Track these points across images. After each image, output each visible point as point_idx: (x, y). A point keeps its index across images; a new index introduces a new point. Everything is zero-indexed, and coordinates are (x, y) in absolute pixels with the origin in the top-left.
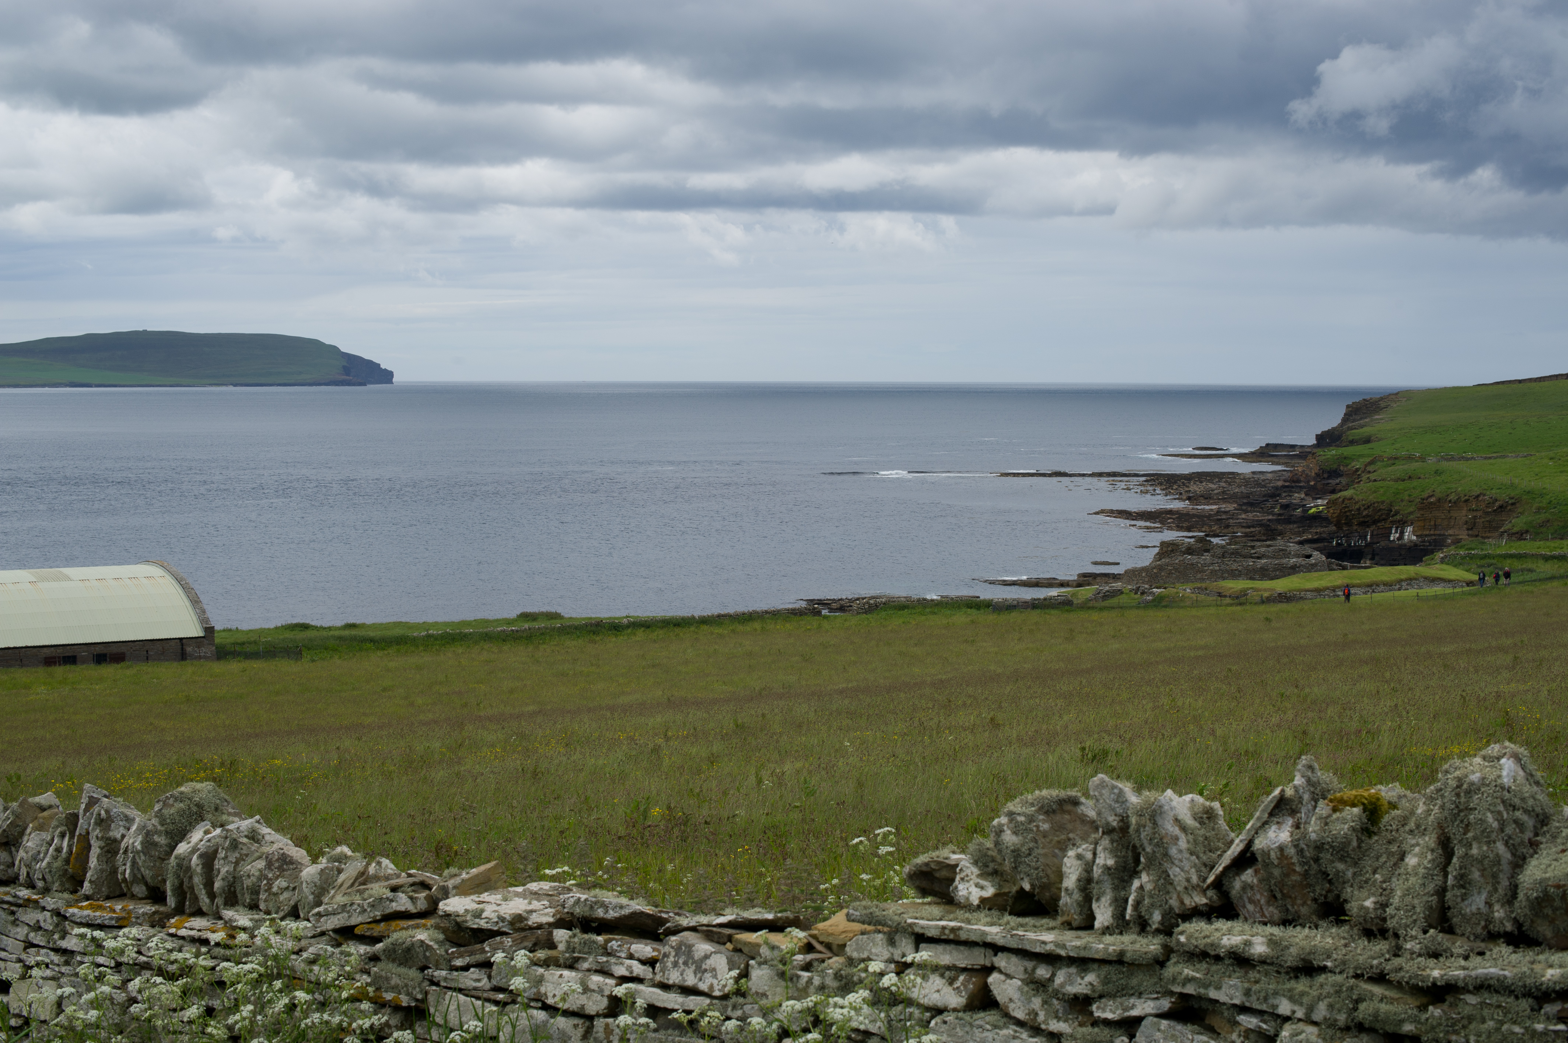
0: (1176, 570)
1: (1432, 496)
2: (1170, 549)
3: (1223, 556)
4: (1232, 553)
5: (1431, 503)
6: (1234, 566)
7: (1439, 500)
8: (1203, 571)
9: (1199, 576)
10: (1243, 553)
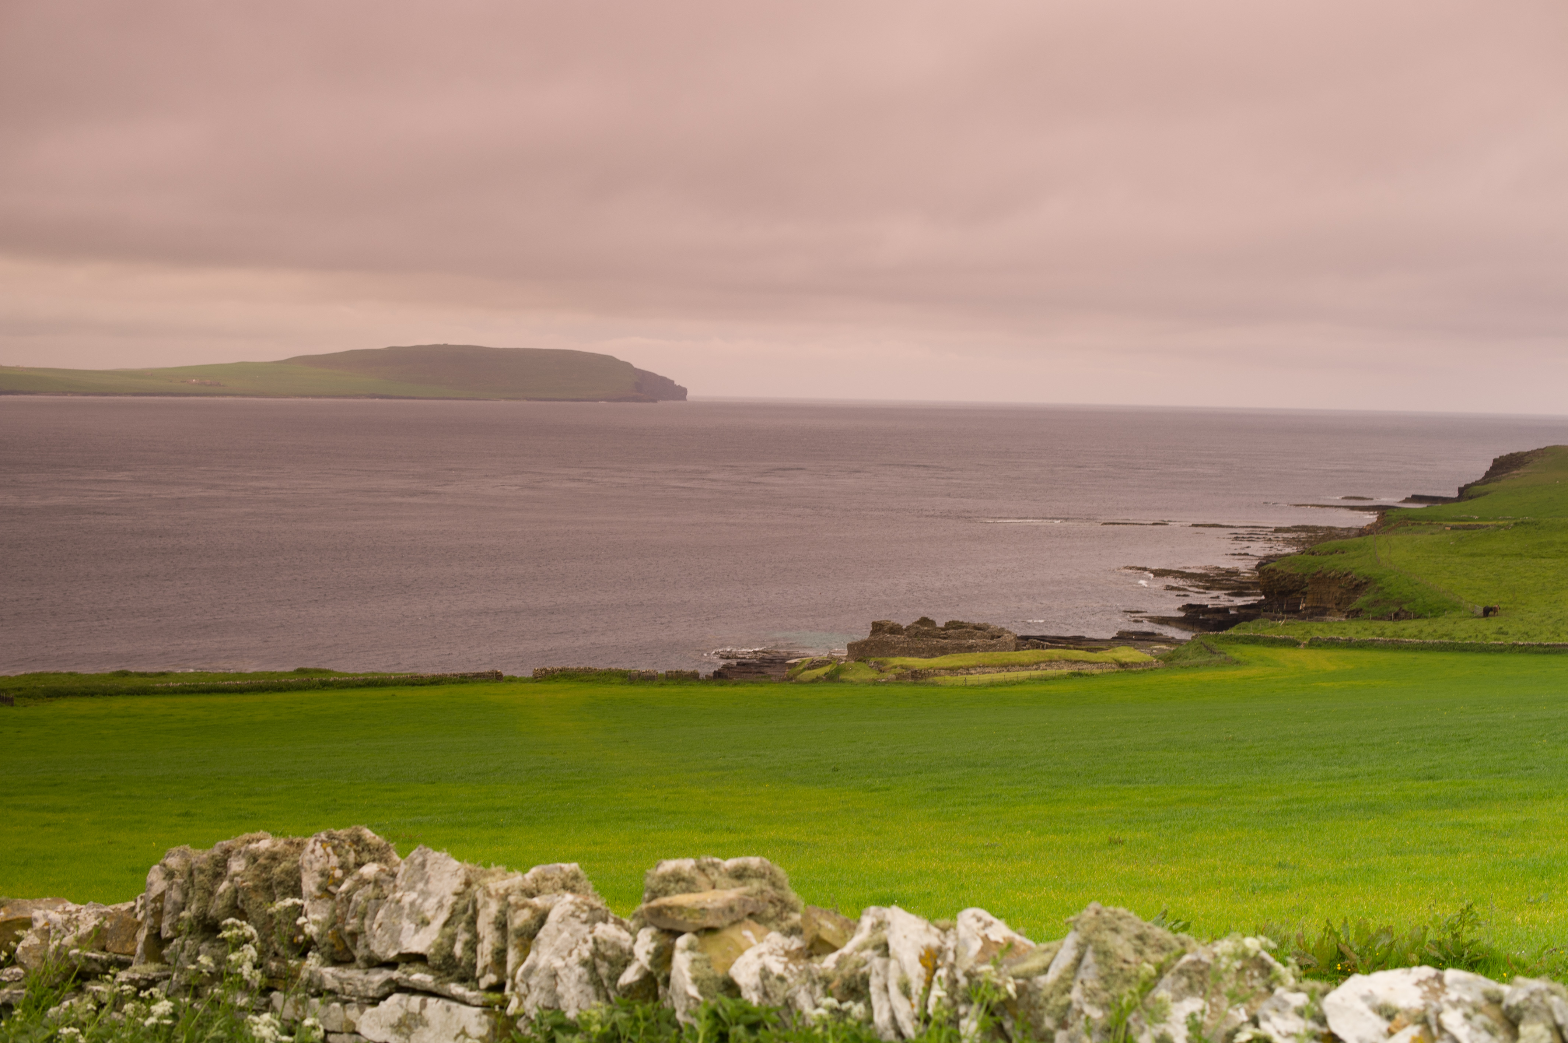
0: (876, 645)
1: (1321, 572)
2: (878, 628)
3: (916, 635)
4: (923, 634)
5: (1319, 578)
6: (921, 645)
7: (1324, 576)
8: (894, 648)
9: (892, 652)
10: (933, 634)
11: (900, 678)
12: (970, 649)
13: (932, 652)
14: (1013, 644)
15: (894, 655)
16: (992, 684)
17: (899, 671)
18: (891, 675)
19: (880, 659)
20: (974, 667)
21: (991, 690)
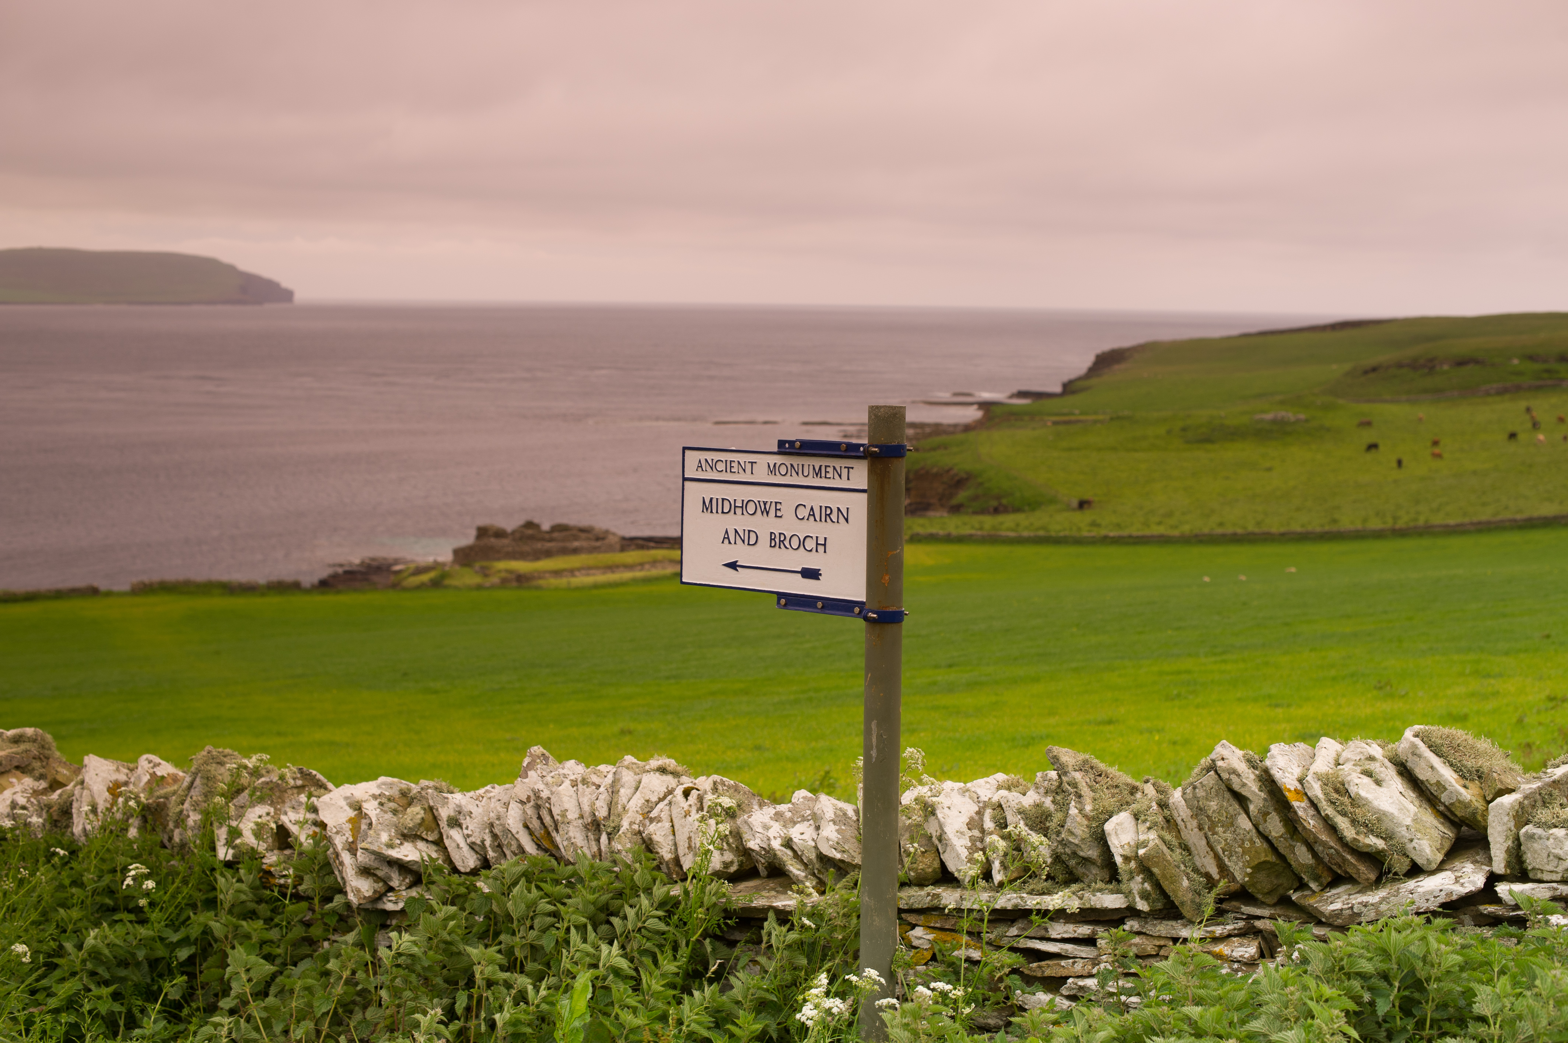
0: (481, 550)
1: (923, 468)
2: (483, 532)
4: (528, 537)
5: (922, 474)
7: (927, 472)
8: (499, 552)
9: (497, 556)
10: (538, 537)
11: (504, 582)
12: (575, 551)
13: (537, 555)
14: (618, 547)
15: (499, 559)
16: (596, 586)
17: (503, 575)
18: (495, 580)
19: (484, 563)
20: (579, 569)
21: (595, 592)
